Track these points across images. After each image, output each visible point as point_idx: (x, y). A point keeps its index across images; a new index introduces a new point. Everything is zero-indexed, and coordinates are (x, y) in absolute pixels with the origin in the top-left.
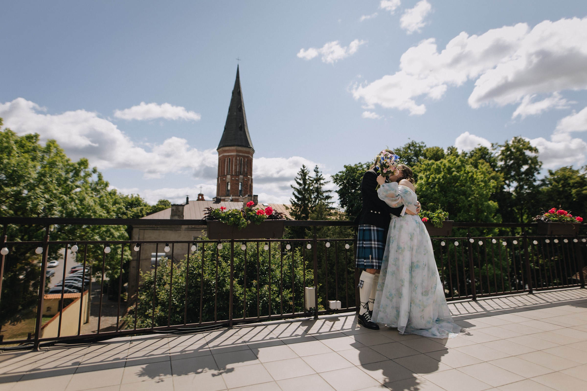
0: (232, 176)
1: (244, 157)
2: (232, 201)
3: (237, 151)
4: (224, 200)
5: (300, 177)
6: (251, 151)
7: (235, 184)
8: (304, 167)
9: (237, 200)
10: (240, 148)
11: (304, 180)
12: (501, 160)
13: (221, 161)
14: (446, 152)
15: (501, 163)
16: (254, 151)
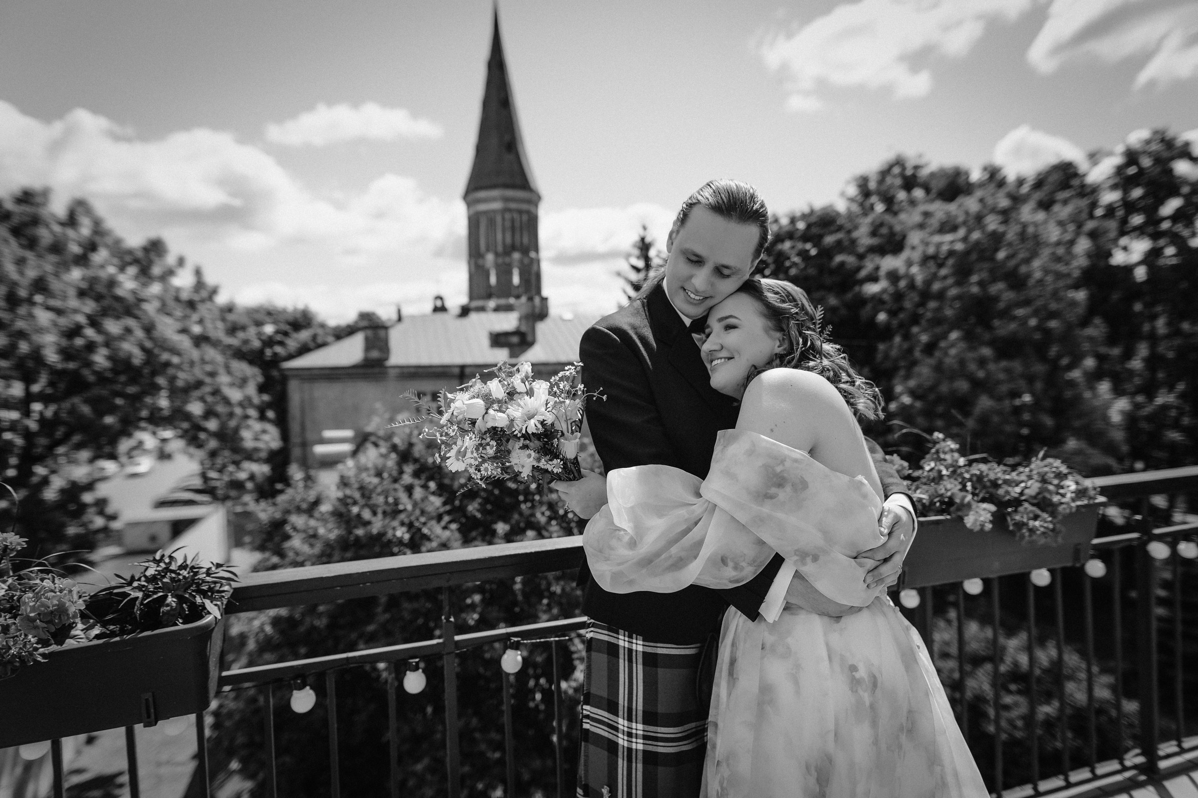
0: (497, 254)
1: (520, 212)
2: (497, 309)
3: (506, 200)
4: (482, 309)
5: (637, 252)
6: (535, 199)
7: (505, 272)
8: (645, 228)
9: (509, 308)
10: (510, 193)
11: (647, 259)
12: (1114, 187)
13: (474, 223)
14: (976, 175)
15: (1110, 197)
16: (539, 198)
